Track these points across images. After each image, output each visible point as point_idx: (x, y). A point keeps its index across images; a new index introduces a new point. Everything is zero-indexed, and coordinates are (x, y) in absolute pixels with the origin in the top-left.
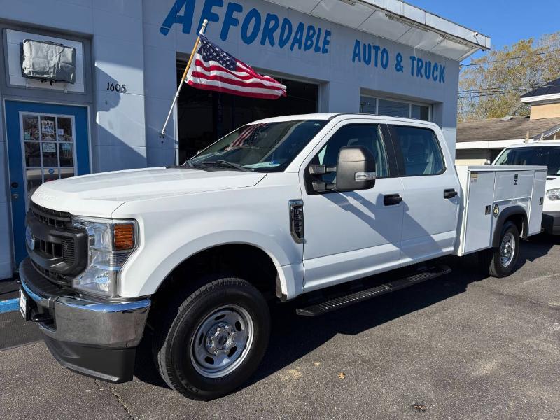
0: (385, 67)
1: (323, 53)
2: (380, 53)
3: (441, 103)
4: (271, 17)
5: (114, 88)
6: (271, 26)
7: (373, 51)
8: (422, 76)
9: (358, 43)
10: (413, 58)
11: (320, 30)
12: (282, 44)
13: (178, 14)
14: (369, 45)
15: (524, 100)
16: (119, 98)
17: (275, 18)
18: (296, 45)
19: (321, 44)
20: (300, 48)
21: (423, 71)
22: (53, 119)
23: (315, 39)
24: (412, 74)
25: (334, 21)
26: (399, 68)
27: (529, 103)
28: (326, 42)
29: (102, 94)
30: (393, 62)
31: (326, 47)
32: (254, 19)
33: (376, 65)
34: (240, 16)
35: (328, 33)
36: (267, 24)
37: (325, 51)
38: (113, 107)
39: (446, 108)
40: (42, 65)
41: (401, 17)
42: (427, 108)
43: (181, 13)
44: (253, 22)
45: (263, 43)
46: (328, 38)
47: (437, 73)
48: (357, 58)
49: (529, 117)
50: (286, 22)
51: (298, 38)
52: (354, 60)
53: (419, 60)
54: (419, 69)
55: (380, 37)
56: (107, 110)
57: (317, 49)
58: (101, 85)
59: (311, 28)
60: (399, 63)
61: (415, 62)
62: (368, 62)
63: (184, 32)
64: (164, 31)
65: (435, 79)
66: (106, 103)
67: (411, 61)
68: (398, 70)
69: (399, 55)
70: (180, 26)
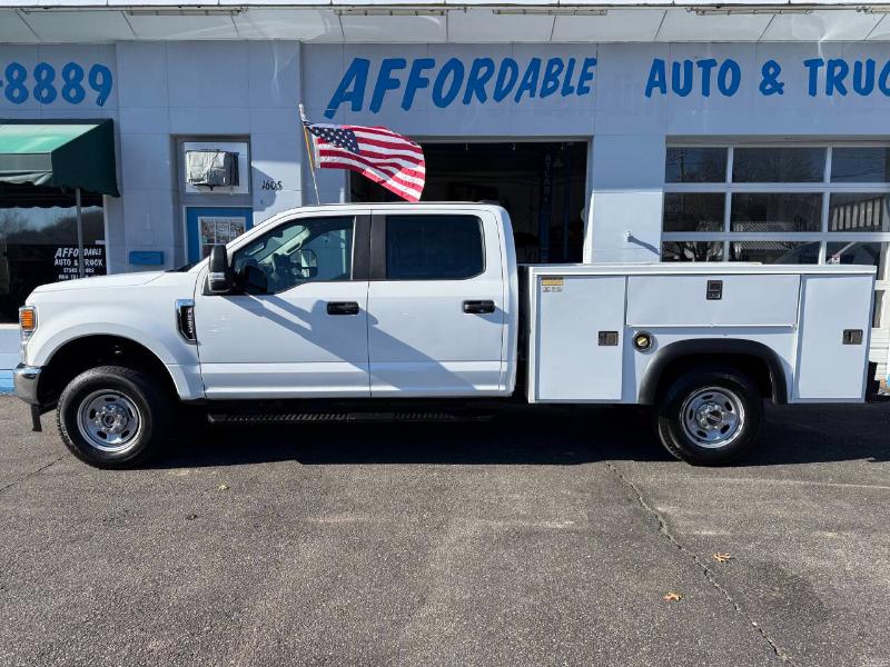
0: (730, 92)
1: (579, 94)
2: (715, 69)
4: (480, 63)
5: (270, 186)
6: (479, 76)
7: (698, 70)
8: (843, 92)
10: (813, 63)
11: (572, 61)
12: (499, 96)
13: (347, 90)
14: (689, 62)
16: (275, 196)
17: (488, 63)
18: (526, 93)
19: (574, 82)
20: (532, 95)
21: (848, 81)
23: (561, 78)
25: (600, 41)
26: (772, 88)
28: (586, 76)
29: (259, 194)
30: (752, 80)
31: (586, 84)
32: (452, 72)
33: (706, 92)
34: (431, 75)
35: (591, 62)
36: (474, 73)
37: (583, 90)
38: (269, 206)
40: (198, 173)
43: (351, 88)
44: (451, 76)
45: (467, 101)
46: (590, 70)
48: (656, 89)
50: (508, 63)
51: (529, 81)
52: (648, 93)
53: (835, 63)
54: (835, 81)
55: (714, 43)
56: (262, 210)
57: (567, 90)
58: (258, 185)
59: (554, 61)
60: (771, 77)
61: (822, 68)
62: (684, 92)
63: (353, 109)
64: (329, 114)
66: (262, 202)
67: (807, 69)
68: (768, 92)
69: (770, 64)
70: (349, 104)
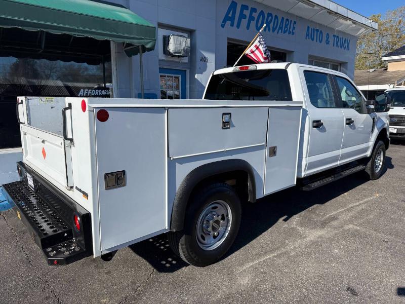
0: (321, 42)
1: (292, 34)
2: (319, 33)
3: (347, 63)
4: (270, 15)
5: (204, 60)
6: (269, 21)
7: (316, 32)
8: (338, 47)
9: (308, 27)
10: (334, 36)
11: (291, 21)
12: (274, 31)
14: (314, 29)
15: (384, 59)
19: (291, 30)
21: (339, 44)
22: (172, 77)
23: (289, 27)
24: (334, 45)
25: (298, 15)
26: (328, 43)
27: (387, 61)
28: (294, 28)
30: (325, 38)
31: (294, 31)
32: (262, 16)
33: (317, 41)
34: (255, 15)
35: (295, 23)
36: (267, 19)
38: (204, 71)
39: (349, 66)
40: (179, 49)
41: (336, 13)
42: (338, 66)
43: (230, 15)
44: (261, 18)
45: (265, 30)
46: (295, 26)
47: (346, 45)
48: (308, 37)
49: (386, 69)
50: (276, 17)
51: (281, 26)
53: (338, 37)
54: (337, 42)
55: (319, 24)
57: (289, 33)
58: (198, 58)
59: (287, 20)
60: (328, 38)
61: (336, 38)
62: (313, 39)
63: (231, 26)
64: (223, 26)
65: (345, 48)
66: (200, 68)
67: (333, 38)
68: (327, 44)
69: (328, 34)
70: (229, 22)
